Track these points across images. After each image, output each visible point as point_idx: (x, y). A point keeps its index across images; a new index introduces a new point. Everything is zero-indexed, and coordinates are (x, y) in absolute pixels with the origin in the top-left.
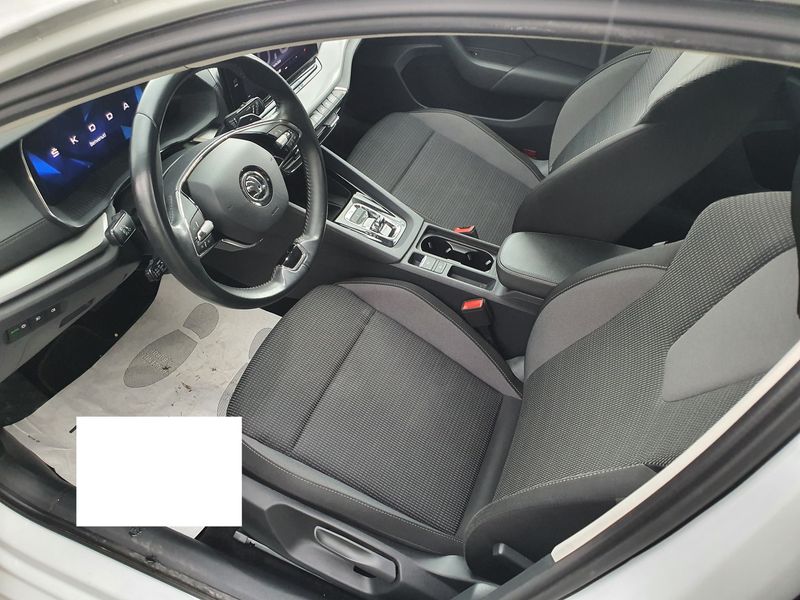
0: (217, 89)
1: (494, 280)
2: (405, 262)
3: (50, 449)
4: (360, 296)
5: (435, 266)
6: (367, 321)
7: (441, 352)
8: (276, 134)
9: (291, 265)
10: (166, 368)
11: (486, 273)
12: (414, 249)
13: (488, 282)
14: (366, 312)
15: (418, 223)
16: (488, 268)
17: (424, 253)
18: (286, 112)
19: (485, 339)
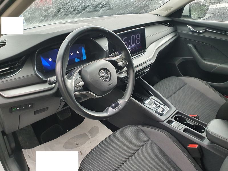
0: (107, 52)
1: (205, 138)
2: (165, 122)
3: (32, 161)
4: (145, 132)
5: (178, 127)
6: (145, 143)
7: (176, 165)
8: (118, 61)
9: (113, 108)
10: (77, 145)
11: (202, 134)
12: (170, 118)
13: (202, 138)
14: (146, 139)
15: (174, 109)
16: (203, 132)
17: (174, 121)
18: (124, 55)
19: (198, 164)
